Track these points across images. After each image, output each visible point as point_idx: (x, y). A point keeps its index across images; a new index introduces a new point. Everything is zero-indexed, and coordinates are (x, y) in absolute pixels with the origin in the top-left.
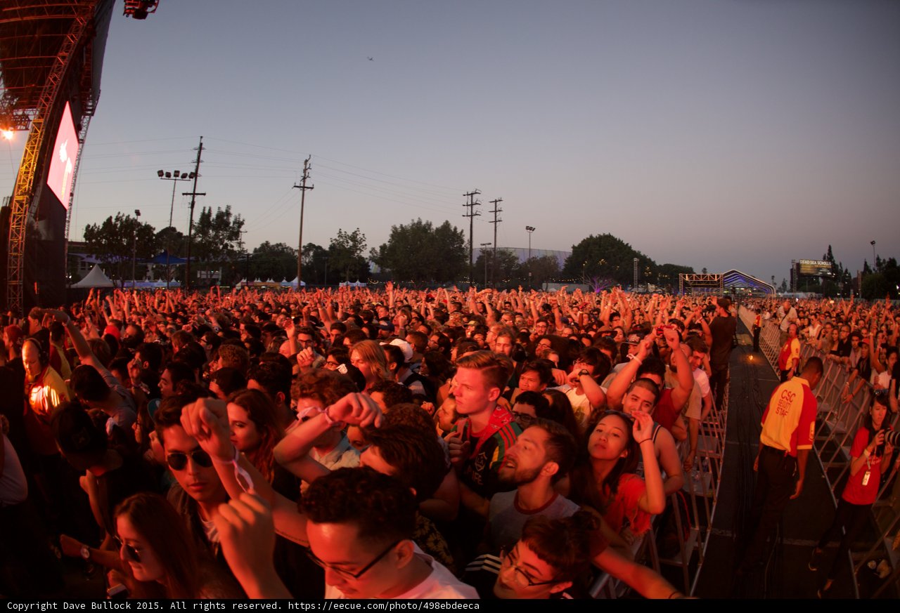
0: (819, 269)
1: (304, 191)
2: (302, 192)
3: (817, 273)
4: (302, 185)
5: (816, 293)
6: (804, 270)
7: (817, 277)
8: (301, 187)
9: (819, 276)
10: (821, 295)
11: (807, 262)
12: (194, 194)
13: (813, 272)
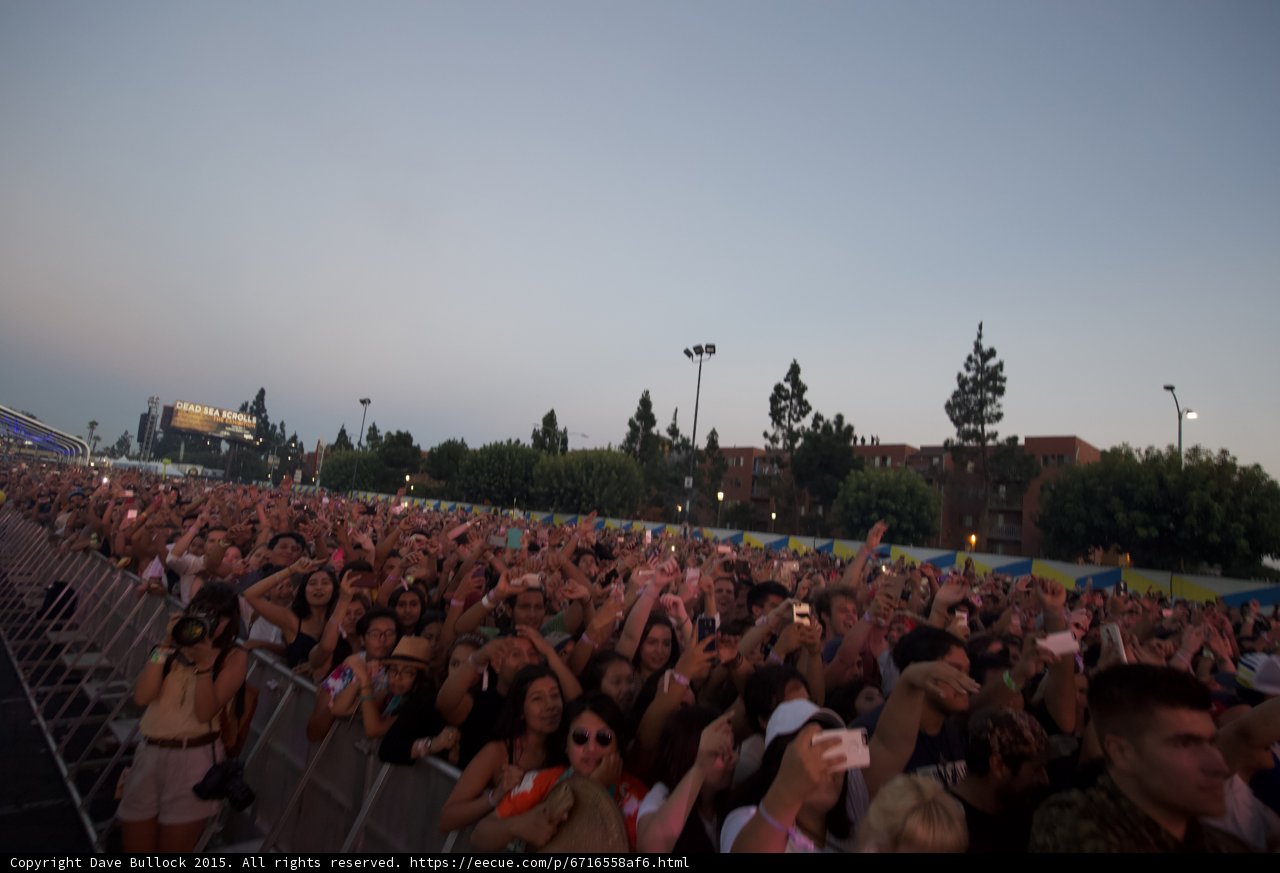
0: (223, 425)
3: (218, 432)
5: (206, 465)
6: (179, 422)
7: (217, 440)
9: (220, 439)
10: (220, 473)
11: (198, 409)
13: (206, 429)
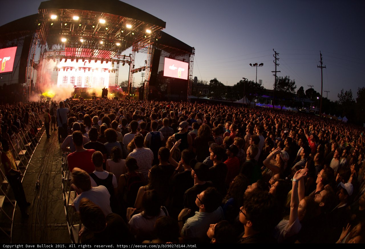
1: (322, 69)
2: (321, 69)
4: (321, 66)
8: (320, 67)
12: (276, 72)
